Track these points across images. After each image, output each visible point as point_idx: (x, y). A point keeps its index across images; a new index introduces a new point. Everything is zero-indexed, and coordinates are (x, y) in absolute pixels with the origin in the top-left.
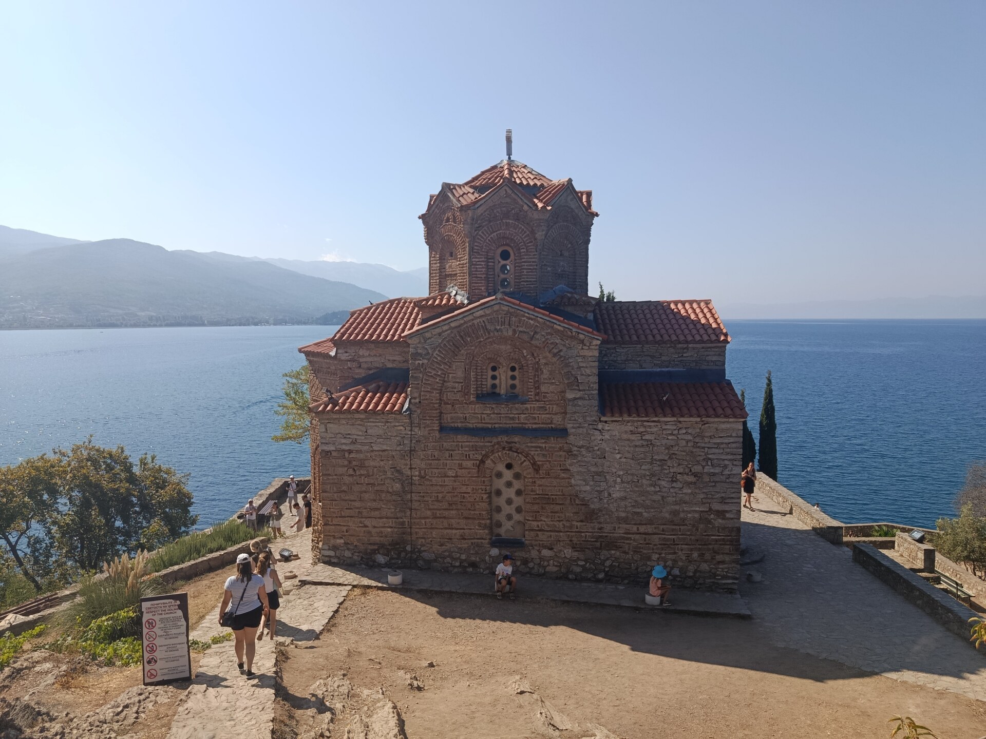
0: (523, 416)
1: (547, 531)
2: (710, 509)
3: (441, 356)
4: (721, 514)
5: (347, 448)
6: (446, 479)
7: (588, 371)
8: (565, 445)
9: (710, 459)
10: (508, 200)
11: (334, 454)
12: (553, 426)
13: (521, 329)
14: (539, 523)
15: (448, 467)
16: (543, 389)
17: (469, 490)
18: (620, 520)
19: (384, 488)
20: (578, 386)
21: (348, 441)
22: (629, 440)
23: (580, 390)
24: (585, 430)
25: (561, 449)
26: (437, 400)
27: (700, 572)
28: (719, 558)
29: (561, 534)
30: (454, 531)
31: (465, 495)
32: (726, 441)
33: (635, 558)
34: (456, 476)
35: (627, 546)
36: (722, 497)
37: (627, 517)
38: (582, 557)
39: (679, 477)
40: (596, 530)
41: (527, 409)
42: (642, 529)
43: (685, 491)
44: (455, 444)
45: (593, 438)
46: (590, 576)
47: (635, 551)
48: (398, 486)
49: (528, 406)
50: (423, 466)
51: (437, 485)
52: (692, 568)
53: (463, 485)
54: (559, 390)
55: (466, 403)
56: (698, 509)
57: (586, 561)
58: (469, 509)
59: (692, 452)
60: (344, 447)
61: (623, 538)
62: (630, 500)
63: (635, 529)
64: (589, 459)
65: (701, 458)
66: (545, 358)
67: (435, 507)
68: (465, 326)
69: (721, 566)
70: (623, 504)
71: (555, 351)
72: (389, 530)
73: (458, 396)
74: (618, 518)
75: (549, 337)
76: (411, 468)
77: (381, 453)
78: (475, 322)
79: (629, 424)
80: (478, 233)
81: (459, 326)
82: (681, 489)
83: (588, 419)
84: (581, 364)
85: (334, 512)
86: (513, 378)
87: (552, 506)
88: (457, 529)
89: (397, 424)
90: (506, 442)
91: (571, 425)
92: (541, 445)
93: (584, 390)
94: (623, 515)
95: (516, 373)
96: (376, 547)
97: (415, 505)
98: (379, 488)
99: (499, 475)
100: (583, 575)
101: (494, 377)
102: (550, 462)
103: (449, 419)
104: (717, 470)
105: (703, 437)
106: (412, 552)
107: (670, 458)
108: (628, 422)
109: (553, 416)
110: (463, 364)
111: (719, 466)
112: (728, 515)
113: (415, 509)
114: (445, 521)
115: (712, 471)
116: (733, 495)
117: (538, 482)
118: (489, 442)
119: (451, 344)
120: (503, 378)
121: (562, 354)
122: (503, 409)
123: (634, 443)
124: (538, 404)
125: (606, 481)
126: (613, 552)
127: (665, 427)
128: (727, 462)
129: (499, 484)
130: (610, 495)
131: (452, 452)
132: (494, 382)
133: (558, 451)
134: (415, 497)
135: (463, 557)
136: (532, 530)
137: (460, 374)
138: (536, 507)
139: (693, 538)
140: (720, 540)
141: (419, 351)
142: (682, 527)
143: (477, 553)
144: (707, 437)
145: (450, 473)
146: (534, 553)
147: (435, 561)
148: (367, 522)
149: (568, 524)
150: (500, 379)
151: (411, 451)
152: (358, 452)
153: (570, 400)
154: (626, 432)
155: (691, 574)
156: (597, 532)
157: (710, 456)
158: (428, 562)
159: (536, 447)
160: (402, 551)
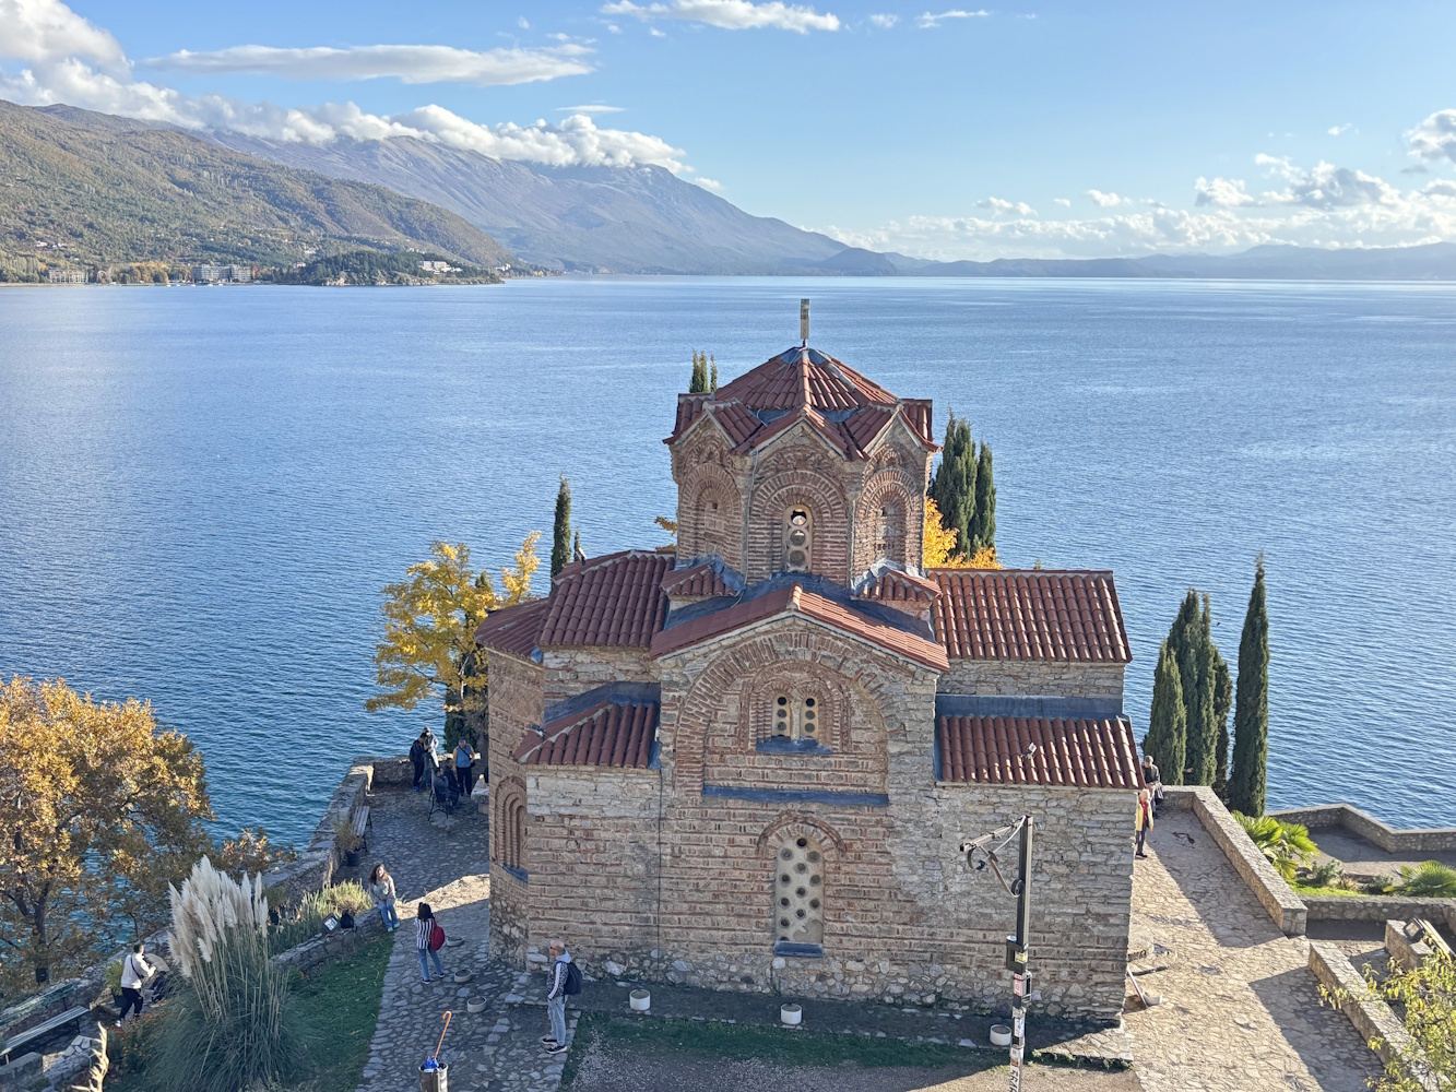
0: (824, 773)
1: (856, 936)
2: (1088, 911)
3: (706, 687)
4: (1102, 918)
5: (567, 812)
6: (710, 859)
7: (920, 716)
8: (884, 818)
9: (1089, 843)
10: (806, 441)
11: (548, 819)
12: (868, 789)
13: (825, 653)
14: (844, 925)
15: (714, 843)
16: (854, 736)
17: (744, 875)
18: (960, 923)
19: (621, 869)
20: (905, 735)
21: (569, 802)
22: (976, 813)
23: (908, 742)
24: (913, 798)
25: (878, 822)
26: (699, 748)
27: (1071, 997)
28: (1096, 978)
29: (875, 940)
30: (721, 933)
31: (738, 883)
32: (1114, 819)
33: (979, 976)
34: (726, 857)
35: (968, 959)
36: (1105, 896)
37: (970, 920)
38: (904, 972)
39: (1046, 866)
40: (926, 936)
41: (830, 764)
42: (991, 936)
43: (1053, 886)
44: (725, 811)
45: (924, 809)
46: (915, 998)
47: (979, 967)
48: (641, 867)
49: (832, 760)
50: (677, 839)
51: (696, 868)
52: (1059, 990)
53: (735, 869)
54: (877, 738)
55: (741, 753)
56: (1070, 911)
57: (910, 978)
58: (744, 904)
59: (1065, 833)
60: (563, 811)
61: (964, 948)
62: (975, 897)
63: (980, 935)
64: (919, 838)
65: (1078, 842)
66: (857, 693)
67: (695, 899)
68: (742, 645)
69: (1099, 990)
70: (964, 901)
71: (873, 685)
72: (627, 928)
73: (730, 743)
74: (957, 920)
75: (865, 665)
76: (659, 843)
77: (617, 821)
78: (758, 640)
79: (977, 791)
80: (758, 488)
81: (734, 645)
82: (1047, 883)
83: (918, 782)
84: (910, 706)
85: (546, 902)
86: (810, 715)
87: (863, 902)
88: (726, 930)
89: (640, 781)
90: (799, 811)
91: (894, 790)
92: (850, 817)
93: (914, 742)
94: (964, 916)
95: (815, 709)
96: (607, 952)
97: (665, 895)
98: (612, 869)
99: (787, 855)
100: (906, 997)
101: (782, 714)
102: (862, 840)
103: (716, 773)
104: (1099, 859)
105: (1081, 813)
106: (660, 960)
108: (976, 788)
109: (868, 776)
110: (737, 697)
111: (1102, 853)
112: (1112, 920)
113: (665, 901)
114: (709, 919)
115: (1092, 859)
116: (1120, 894)
117: (844, 868)
118: (774, 810)
119: (722, 669)
120: (796, 716)
121: (882, 690)
122: (795, 763)
123: (983, 818)
124: (846, 758)
125: (942, 869)
126: (948, 967)
127: (1027, 797)
128: (1113, 848)
129: (788, 867)
130: (946, 888)
131: (718, 823)
132: (782, 720)
133: (873, 826)
134: (665, 884)
135: (733, 969)
136: (834, 934)
137: (733, 711)
138: (840, 903)
139: (1062, 950)
140: (1100, 954)
141: (675, 679)
142: (1047, 936)
143: (753, 963)
144: (1086, 812)
145: (717, 852)
146: (835, 967)
147: (693, 973)
148: (596, 917)
149: (884, 927)
150: (791, 718)
151: (660, 819)
152: (582, 817)
153: (893, 756)
154: (972, 802)
155: (1058, 999)
156: (928, 940)
157: (1090, 839)
158: (685, 973)
159: (843, 819)
160: (645, 959)
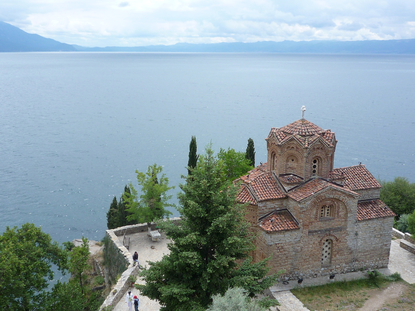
0: (333, 224)
1: (339, 260)
2: (383, 244)
3: (310, 208)
4: (386, 245)
6: (309, 248)
7: (354, 207)
8: (346, 232)
9: (384, 229)
11: (273, 245)
12: (342, 225)
14: (336, 258)
15: (310, 244)
16: (340, 213)
18: (359, 252)
19: (289, 255)
21: (278, 240)
23: (352, 213)
24: (352, 226)
26: (308, 223)
27: (379, 263)
28: (384, 258)
29: (342, 260)
30: (310, 265)
32: (389, 223)
35: (360, 260)
36: (387, 240)
38: (348, 265)
39: (376, 236)
40: (352, 257)
42: (365, 254)
43: (377, 240)
44: (313, 236)
45: (354, 228)
48: (294, 253)
49: (335, 220)
50: (302, 245)
51: (306, 251)
52: (377, 263)
53: (314, 249)
54: (345, 213)
55: (316, 222)
56: (380, 245)
57: (349, 267)
58: (316, 257)
59: (380, 228)
60: (277, 243)
61: (360, 258)
62: (362, 246)
63: (363, 254)
64: (353, 235)
65: (382, 229)
68: (318, 196)
70: (360, 247)
72: (290, 268)
73: (313, 220)
75: (344, 197)
76: (298, 247)
77: (289, 243)
79: (364, 222)
80: (308, 156)
83: (353, 222)
84: (353, 205)
87: (341, 252)
89: (295, 232)
90: (329, 233)
91: (348, 225)
94: (360, 250)
95: (329, 209)
96: (285, 275)
98: (287, 255)
99: (324, 244)
101: (322, 211)
102: (341, 238)
103: (310, 228)
104: (386, 232)
105: (384, 223)
106: (297, 274)
107: (374, 231)
109: (342, 222)
110: (316, 209)
112: (388, 245)
114: (308, 262)
116: (389, 239)
117: (337, 245)
118: (323, 234)
119: (314, 202)
120: (326, 211)
121: (348, 202)
122: (327, 222)
124: (338, 219)
125: (357, 241)
127: (374, 222)
128: (389, 230)
129: (324, 247)
130: (357, 245)
131: (312, 239)
133: (344, 234)
135: (313, 273)
136: (334, 260)
137: (315, 212)
138: (336, 253)
139: (378, 254)
140: (385, 253)
141: (303, 206)
142: (376, 251)
143: (317, 271)
145: (311, 246)
146: (334, 267)
149: (344, 256)
152: (281, 244)
153: (349, 217)
154: (363, 225)
155: (377, 265)
159: (338, 233)
160: (293, 274)
